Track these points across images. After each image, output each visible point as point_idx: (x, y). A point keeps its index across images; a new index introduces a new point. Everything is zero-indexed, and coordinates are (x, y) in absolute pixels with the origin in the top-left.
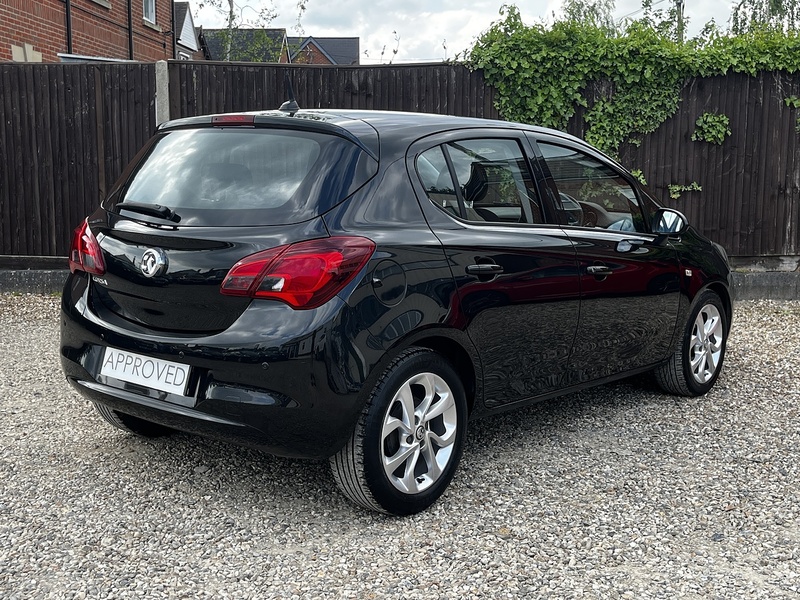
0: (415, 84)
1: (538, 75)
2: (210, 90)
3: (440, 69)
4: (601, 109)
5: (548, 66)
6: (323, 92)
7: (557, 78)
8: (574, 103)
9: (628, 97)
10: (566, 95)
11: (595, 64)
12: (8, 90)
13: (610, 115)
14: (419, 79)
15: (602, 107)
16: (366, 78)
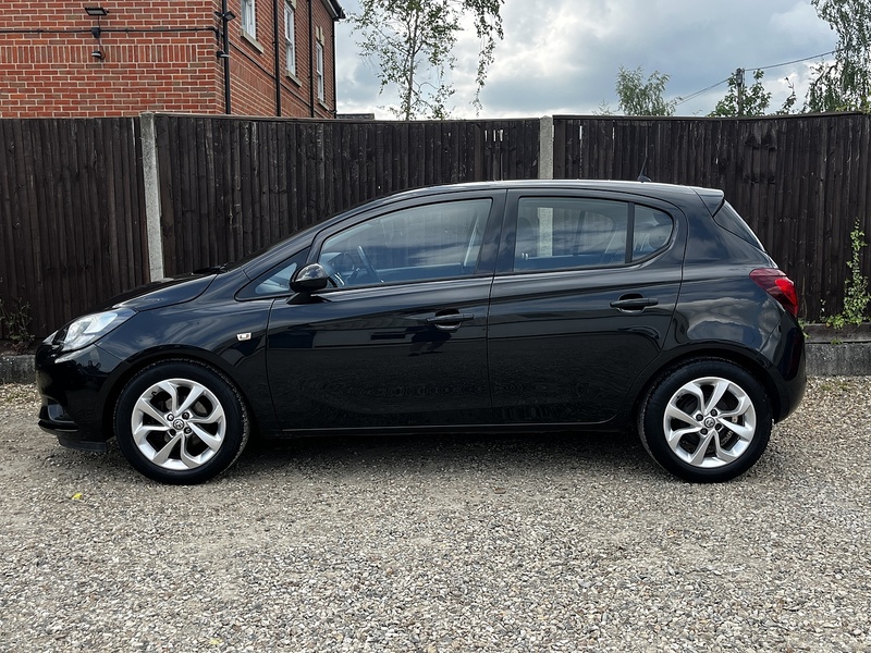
0: (824, 136)
2: (598, 148)
3: (853, 118)
6: (721, 147)
12: (381, 151)
14: (829, 130)
16: (769, 131)
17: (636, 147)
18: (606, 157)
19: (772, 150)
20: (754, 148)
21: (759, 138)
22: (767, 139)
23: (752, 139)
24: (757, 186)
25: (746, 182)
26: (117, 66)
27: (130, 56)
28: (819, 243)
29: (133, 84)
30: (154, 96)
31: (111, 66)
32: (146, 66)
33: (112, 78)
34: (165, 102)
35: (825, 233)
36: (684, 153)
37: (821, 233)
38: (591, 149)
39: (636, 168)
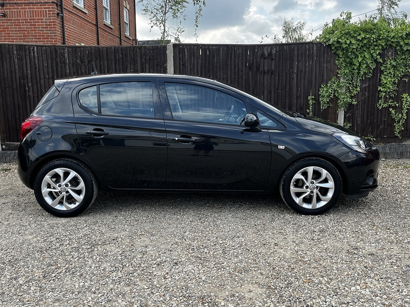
0: (296, 53)
1: (359, 47)
2: (194, 58)
3: (308, 45)
4: (389, 63)
5: (365, 42)
6: (250, 58)
7: (368, 48)
8: (376, 61)
9: (403, 57)
10: (372, 56)
11: (388, 40)
12: (94, 60)
13: (394, 66)
14: (298, 50)
15: (390, 62)
16: (271, 50)
17: (211, 58)
18: (197, 63)
19: (272, 59)
20: (264, 58)
21: (266, 54)
22: (270, 54)
23: (263, 54)
24: (266, 75)
25: (261, 74)
26: (12, 20)
27: (18, 15)
28: (295, 101)
29: (19, 28)
30: (28, 33)
31: (9, 20)
32: (25, 20)
33: (10, 25)
34: (34, 36)
35: (297, 97)
36: (233, 61)
37: (295, 97)
38: (190, 59)
39: (211, 67)
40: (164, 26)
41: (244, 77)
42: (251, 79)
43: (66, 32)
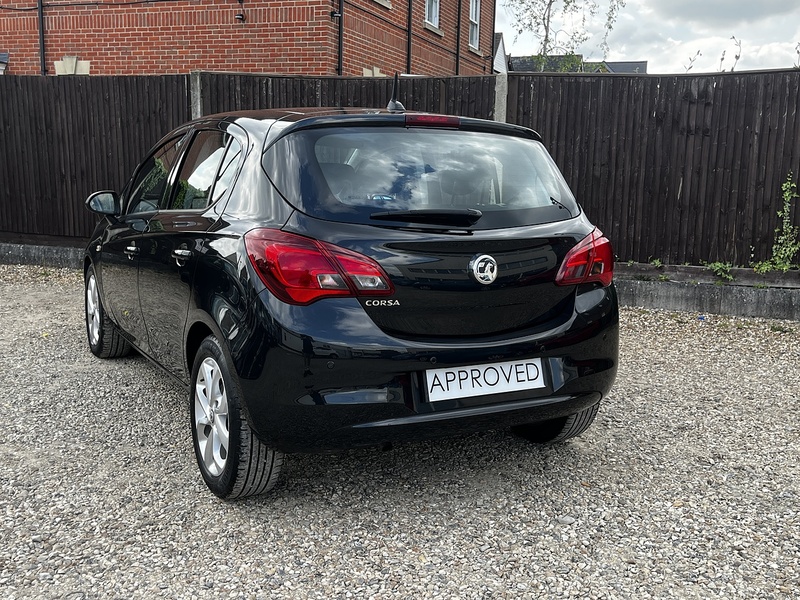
0: (761, 92)
2: (546, 101)
3: (791, 76)
6: (660, 101)
12: (364, 103)
14: (766, 86)
16: (706, 86)
17: (580, 101)
18: (553, 109)
19: (708, 104)
20: (691, 103)
21: (695, 94)
22: (704, 94)
23: (688, 94)
24: (692, 138)
25: (682, 133)
26: (254, 26)
27: (264, 18)
28: (752, 192)
29: (265, 40)
30: (280, 50)
31: (250, 26)
32: (276, 25)
33: (251, 36)
34: (289, 55)
35: (758, 183)
36: (624, 107)
37: (754, 183)
38: (540, 102)
39: (579, 119)
40: (547, 28)
41: (645, 140)
42: (659, 144)
43: (346, 46)
